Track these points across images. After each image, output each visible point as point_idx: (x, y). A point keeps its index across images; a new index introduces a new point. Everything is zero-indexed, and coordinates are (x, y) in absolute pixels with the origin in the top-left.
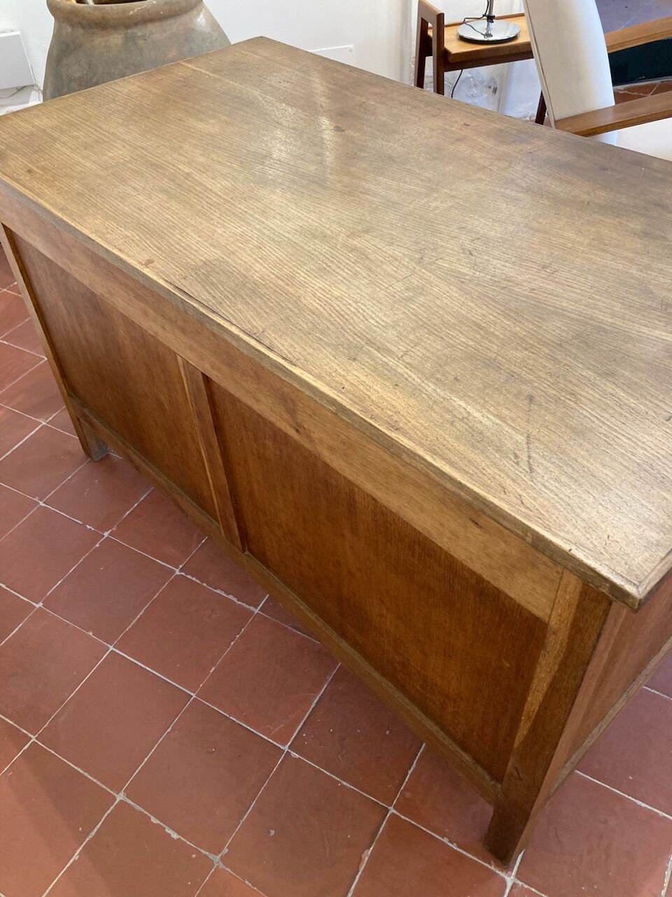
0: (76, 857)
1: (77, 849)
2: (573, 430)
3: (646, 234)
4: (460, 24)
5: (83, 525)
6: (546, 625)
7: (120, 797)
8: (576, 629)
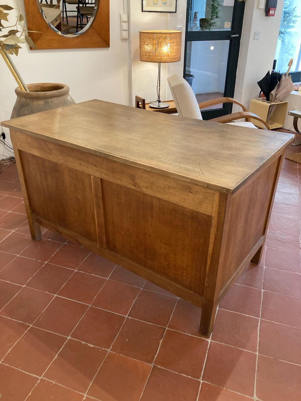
0: (56, 357)
1: (56, 355)
2: (211, 168)
3: (220, 136)
4: (149, 104)
5: (36, 261)
6: (211, 217)
7: (69, 338)
8: (219, 213)
